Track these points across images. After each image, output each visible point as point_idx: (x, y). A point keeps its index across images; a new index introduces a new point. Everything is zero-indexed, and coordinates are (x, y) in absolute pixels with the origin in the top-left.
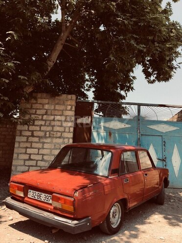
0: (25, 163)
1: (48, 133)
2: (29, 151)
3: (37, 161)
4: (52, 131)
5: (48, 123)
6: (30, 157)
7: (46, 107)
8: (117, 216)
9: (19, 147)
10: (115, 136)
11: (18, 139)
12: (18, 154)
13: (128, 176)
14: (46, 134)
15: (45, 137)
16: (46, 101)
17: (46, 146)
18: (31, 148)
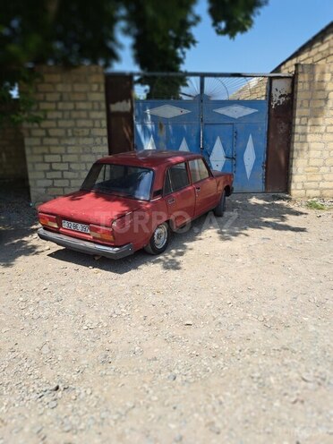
0: (45, 175)
1: (69, 131)
2: (48, 158)
3: (62, 171)
4: (76, 126)
5: (67, 114)
6: (51, 167)
7: (60, 87)
8: (163, 237)
9: (32, 154)
10: (167, 128)
11: (27, 142)
12: (33, 164)
13: (174, 195)
14: (67, 133)
15: (67, 137)
16: (57, 78)
17: (70, 150)
18: (50, 153)
